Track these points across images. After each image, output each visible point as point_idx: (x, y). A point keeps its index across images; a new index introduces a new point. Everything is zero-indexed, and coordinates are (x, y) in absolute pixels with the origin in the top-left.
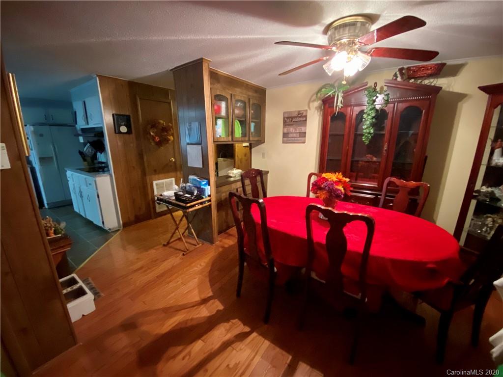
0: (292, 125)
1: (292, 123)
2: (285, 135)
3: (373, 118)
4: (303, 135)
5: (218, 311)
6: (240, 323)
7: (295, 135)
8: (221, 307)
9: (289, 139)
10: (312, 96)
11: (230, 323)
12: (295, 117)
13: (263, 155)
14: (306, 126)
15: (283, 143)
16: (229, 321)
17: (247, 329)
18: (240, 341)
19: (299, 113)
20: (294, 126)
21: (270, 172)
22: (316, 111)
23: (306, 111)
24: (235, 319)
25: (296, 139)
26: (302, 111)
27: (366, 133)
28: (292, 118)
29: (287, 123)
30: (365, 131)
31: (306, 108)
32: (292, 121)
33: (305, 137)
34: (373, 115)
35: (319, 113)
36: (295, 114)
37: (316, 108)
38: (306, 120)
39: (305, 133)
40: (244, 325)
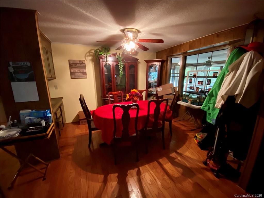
0: (77, 68)
1: (76, 67)
2: (71, 74)
3: (122, 68)
4: (85, 74)
5: (118, 177)
6: (131, 170)
7: (80, 74)
8: (117, 175)
9: (76, 76)
10: (86, 53)
11: (129, 174)
12: (78, 64)
13: (56, 87)
14: (86, 69)
15: (71, 78)
16: (127, 174)
17: (136, 169)
18: (140, 175)
19: (80, 61)
20: (78, 68)
21: (64, 98)
22: (90, 62)
23: (85, 61)
24: (128, 172)
25: (81, 76)
26: (82, 60)
27: (121, 74)
28: (76, 64)
29: (73, 67)
30: (120, 73)
31: (84, 59)
32: (76, 65)
33: (86, 75)
34: (123, 67)
35: (92, 63)
36: (78, 62)
37: (90, 60)
38: (85, 66)
39: (86, 73)
40: (134, 169)
